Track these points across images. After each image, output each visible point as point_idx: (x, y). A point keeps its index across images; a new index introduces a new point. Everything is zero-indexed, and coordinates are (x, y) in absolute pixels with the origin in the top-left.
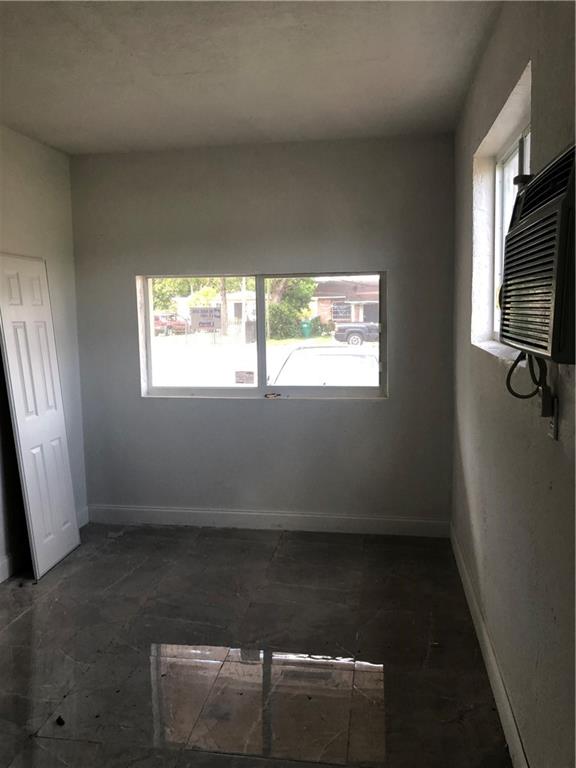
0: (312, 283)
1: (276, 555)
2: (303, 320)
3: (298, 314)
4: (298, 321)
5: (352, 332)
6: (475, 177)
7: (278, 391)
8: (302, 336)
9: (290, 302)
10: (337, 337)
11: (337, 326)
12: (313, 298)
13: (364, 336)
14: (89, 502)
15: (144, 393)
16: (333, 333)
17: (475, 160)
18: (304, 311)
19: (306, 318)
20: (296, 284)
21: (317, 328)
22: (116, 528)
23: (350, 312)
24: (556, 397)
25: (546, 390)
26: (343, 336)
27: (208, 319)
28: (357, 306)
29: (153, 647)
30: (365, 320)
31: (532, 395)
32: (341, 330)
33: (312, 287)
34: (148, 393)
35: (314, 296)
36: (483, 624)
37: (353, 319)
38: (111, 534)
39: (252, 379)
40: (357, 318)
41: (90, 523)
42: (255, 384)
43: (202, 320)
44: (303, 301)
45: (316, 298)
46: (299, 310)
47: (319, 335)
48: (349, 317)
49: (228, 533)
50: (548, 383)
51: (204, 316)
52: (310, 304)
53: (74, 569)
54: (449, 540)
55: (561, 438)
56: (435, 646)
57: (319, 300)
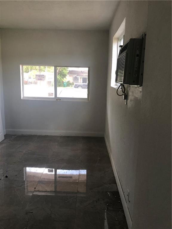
0: (67, 70)
1: (59, 141)
2: (64, 82)
3: (63, 80)
4: (63, 82)
5: (79, 86)
6: (113, 43)
7: (60, 99)
8: (64, 86)
9: (60, 76)
10: (74, 87)
11: (75, 84)
12: (67, 75)
13: (83, 87)
14: (6, 128)
15: (22, 99)
16: (73, 86)
17: (113, 39)
18: (65, 79)
19: (65, 81)
20: (62, 70)
21: (69, 84)
22: (15, 135)
23: (78, 80)
24: (127, 95)
25: (125, 94)
26: (77, 87)
27: (41, 78)
28: (81, 78)
29: (24, 168)
30: (83, 82)
31: (122, 95)
32: (76, 85)
33: (67, 72)
34: (23, 98)
35: (68, 74)
36: (111, 154)
37: (79, 82)
38: (13, 137)
39: (53, 95)
40: (80, 82)
41: (6, 134)
42: (54, 96)
43: (39, 78)
44: (64, 76)
45: (68, 75)
46: (63, 79)
47: (69, 86)
48: (78, 81)
49: (46, 137)
50: (126, 92)
51: (39, 77)
52: (66, 77)
53: (4, 145)
54: (104, 137)
55: (128, 104)
56: (99, 160)
57: (69, 76)
